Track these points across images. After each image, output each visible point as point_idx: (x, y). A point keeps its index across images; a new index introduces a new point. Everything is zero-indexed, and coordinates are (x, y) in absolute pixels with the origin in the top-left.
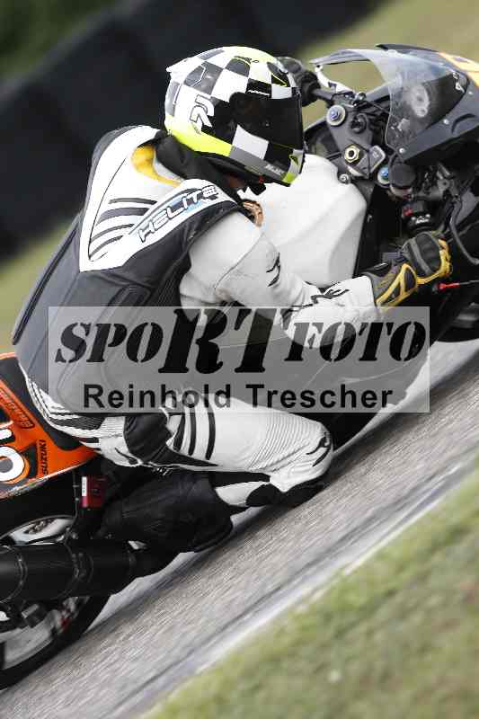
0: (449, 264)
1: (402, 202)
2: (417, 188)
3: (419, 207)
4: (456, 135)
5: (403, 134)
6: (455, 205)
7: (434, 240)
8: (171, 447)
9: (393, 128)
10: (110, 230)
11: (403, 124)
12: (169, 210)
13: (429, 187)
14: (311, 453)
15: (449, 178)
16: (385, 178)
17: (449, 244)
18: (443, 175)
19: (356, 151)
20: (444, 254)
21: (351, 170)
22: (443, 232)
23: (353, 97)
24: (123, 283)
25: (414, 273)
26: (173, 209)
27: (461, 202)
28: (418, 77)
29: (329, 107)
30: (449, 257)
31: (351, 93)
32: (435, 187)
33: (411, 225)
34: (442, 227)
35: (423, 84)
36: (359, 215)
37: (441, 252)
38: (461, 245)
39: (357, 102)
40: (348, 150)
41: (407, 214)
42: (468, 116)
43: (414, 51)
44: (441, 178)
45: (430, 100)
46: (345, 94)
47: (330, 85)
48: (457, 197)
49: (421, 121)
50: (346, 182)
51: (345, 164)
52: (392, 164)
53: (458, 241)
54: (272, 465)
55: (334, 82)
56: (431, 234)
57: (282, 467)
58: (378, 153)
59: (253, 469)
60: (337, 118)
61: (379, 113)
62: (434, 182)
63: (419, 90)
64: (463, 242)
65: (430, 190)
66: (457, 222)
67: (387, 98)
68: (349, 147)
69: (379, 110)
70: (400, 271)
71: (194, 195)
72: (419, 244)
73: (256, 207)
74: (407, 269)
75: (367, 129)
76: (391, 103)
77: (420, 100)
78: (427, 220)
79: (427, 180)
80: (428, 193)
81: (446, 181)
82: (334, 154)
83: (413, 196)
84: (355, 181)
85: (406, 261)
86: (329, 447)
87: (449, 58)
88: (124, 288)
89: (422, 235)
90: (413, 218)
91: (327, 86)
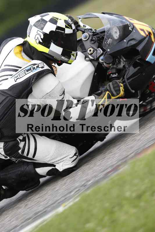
0: (123, 92)
1: (107, 69)
2: (113, 64)
3: (114, 71)
4: (128, 45)
5: (109, 45)
6: (127, 71)
7: (118, 83)
8: (20, 153)
9: (106, 43)
10: (3, 76)
11: (109, 41)
12: (26, 71)
13: (118, 64)
14: (71, 158)
15: (125, 61)
16: (102, 60)
17: (124, 85)
18: (123, 60)
19: (92, 50)
20: (122, 88)
21: (90, 56)
22: (122, 80)
23: (92, 30)
24: (7, 95)
25: (111, 95)
26: (27, 71)
27: (129, 70)
28: (116, 24)
29: (83, 34)
30: (123, 90)
31: (91, 29)
32: (120, 64)
33: (110, 77)
34: (122, 79)
35: (117, 27)
36: (92, 73)
37: (121, 88)
38: (128, 86)
39: (93, 32)
40: (89, 49)
41: (109, 73)
42: (133, 39)
43: (115, 15)
44: (122, 61)
45: (120, 32)
46: (89, 29)
47: (84, 26)
48: (127, 68)
49: (116, 40)
50: (88, 61)
51: (88, 54)
52: (105, 55)
53: (128, 84)
54: (57, 161)
55: (85, 25)
56: (118, 81)
57: (60, 162)
58: (100, 51)
59: (50, 162)
60: (86, 37)
61: (101, 37)
62: (119, 62)
63: (116, 29)
64: (129, 85)
65: (118, 65)
66: (127, 77)
67: (104, 32)
68: (90, 48)
69: (101, 36)
70: (105, 94)
71: (35, 66)
72: (113, 84)
73: (55, 68)
74: (108, 93)
75: (96, 42)
76: (106, 33)
77: (116, 32)
78: (116, 76)
79: (117, 62)
80: (117, 66)
81: (124, 62)
82: (84, 51)
83: (112, 67)
84: (91, 60)
85: (108, 90)
86: (78, 156)
87: (127, 18)
88: (7, 97)
89: (114, 81)
90: (111, 75)
91: (83, 26)
